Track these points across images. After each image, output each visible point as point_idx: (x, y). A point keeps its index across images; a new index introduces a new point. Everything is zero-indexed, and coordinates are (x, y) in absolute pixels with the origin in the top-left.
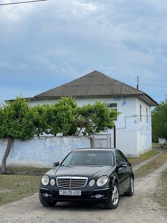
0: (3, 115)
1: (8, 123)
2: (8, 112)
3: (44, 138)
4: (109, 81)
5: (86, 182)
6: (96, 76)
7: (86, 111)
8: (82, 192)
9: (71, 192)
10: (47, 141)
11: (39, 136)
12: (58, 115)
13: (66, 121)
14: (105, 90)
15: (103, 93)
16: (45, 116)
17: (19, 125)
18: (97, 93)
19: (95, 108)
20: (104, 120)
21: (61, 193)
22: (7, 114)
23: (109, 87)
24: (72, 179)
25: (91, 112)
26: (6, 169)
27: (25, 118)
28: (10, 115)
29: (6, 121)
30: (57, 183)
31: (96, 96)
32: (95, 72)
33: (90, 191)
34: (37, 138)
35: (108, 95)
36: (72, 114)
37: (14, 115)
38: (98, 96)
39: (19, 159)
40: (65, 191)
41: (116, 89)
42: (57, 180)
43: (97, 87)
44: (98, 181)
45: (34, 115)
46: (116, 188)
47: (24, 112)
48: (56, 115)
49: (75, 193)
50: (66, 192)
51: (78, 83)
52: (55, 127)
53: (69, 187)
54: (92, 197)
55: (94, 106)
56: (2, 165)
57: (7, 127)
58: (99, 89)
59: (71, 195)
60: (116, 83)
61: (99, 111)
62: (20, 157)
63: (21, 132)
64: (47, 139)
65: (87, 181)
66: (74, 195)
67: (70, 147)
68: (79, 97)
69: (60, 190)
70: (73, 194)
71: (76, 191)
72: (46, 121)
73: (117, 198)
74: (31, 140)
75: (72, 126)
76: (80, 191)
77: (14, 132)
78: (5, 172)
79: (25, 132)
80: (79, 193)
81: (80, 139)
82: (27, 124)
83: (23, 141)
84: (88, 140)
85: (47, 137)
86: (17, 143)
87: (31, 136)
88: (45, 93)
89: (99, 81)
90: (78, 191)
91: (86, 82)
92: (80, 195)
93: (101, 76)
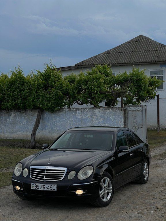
0: (32, 85)
1: (37, 94)
2: (37, 82)
3: (74, 109)
4: (156, 46)
5: (65, 174)
6: (141, 41)
7: (121, 80)
8: (58, 187)
9: (44, 186)
10: (77, 113)
11: (69, 107)
12: (88, 85)
13: (97, 92)
14: (150, 56)
15: (148, 60)
16: (76, 86)
17: (48, 96)
18: (142, 59)
19: (132, 77)
20: (141, 89)
21: (33, 186)
22: (36, 84)
23: (155, 53)
24: (47, 170)
25: (127, 81)
26: (36, 142)
27: (55, 88)
28: (39, 85)
29: (35, 91)
30: (30, 174)
31: (140, 63)
32: (141, 36)
33: (68, 186)
34: (67, 109)
35: (153, 62)
36: (105, 83)
37: (43, 85)
38: (142, 62)
39: (50, 132)
40: (37, 184)
41: (162, 54)
42: (30, 170)
43: (142, 53)
44: (81, 172)
45: (64, 85)
46: (109, 180)
47: (54, 82)
48: (86, 85)
49: (49, 187)
50: (38, 186)
51: (121, 49)
52: (86, 98)
53: (43, 179)
54: (71, 192)
55: (131, 74)
56: (31, 138)
57: (36, 98)
58: (143, 55)
59: (44, 190)
60: (163, 48)
61: (135, 80)
62: (50, 129)
63: (50, 103)
64: (78, 111)
65: (65, 172)
66: (48, 190)
67: (102, 119)
68: (121, 65)
69: (32, 184)
70: (46, 189)
71: (50, 185)
72: (76, 91)
73: (110, 193)
74: (61, 111)
75: (103, 96)
76: (56, 185)
77: (43, 103)
78: (35, 145)
79: (54, 103)
80: (54, 188)
81: (112, 111)
82: (56, 94)
83: (52, 112)
84: (121, 112)
85: (77, 109)
86: (47, 115)
87: (61, 108)
88: (86, 60)
89: (145, 46)
90: (53, 185)
91: (130, 48)
92: (56, 190)
93: (147, 41)
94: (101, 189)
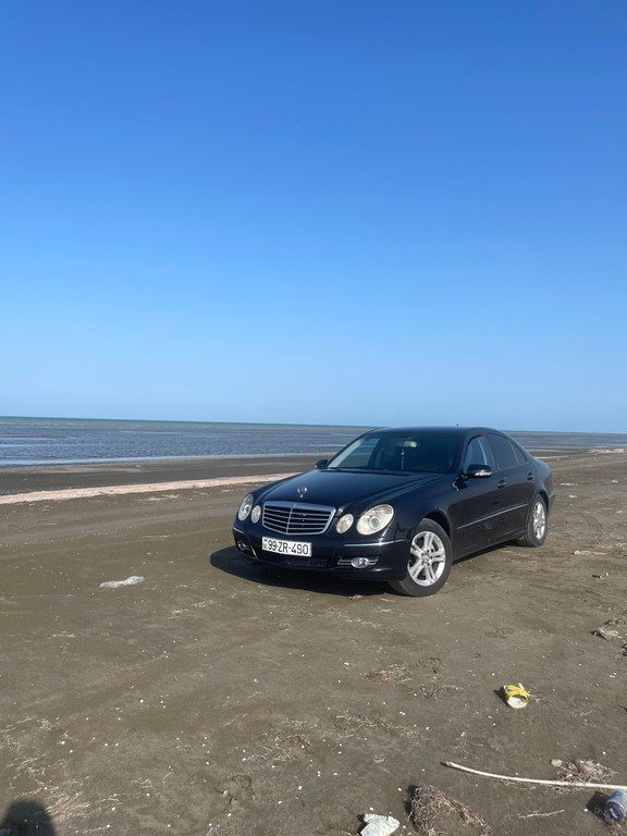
5: (330, 521)
8: (313, 549)
9: (286, 546)
24: (294, 510)
30: (264, 517)
33: (334, 549)
40: (273, 540)
42: (265, 509)
44: (364, 518)
46: (433, 535)
49: (296, 548)
50: (274, 545)
53: (285, 530)
54: (343, 562)
59: (285, 553)
65: (332, 516)
66: (293, 553)
69: (264, 538)
70: (290, 553)
71: (297, 543)
73: (441, 562)
76: (309, 545)
80: (305, 550)
90: (303, 544)
92: (309, 555)
94: (414, 559)
